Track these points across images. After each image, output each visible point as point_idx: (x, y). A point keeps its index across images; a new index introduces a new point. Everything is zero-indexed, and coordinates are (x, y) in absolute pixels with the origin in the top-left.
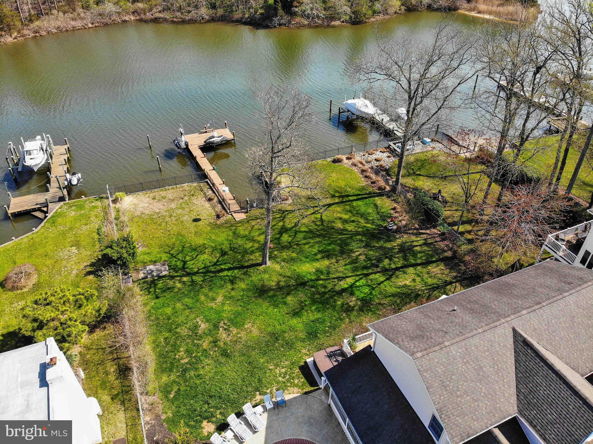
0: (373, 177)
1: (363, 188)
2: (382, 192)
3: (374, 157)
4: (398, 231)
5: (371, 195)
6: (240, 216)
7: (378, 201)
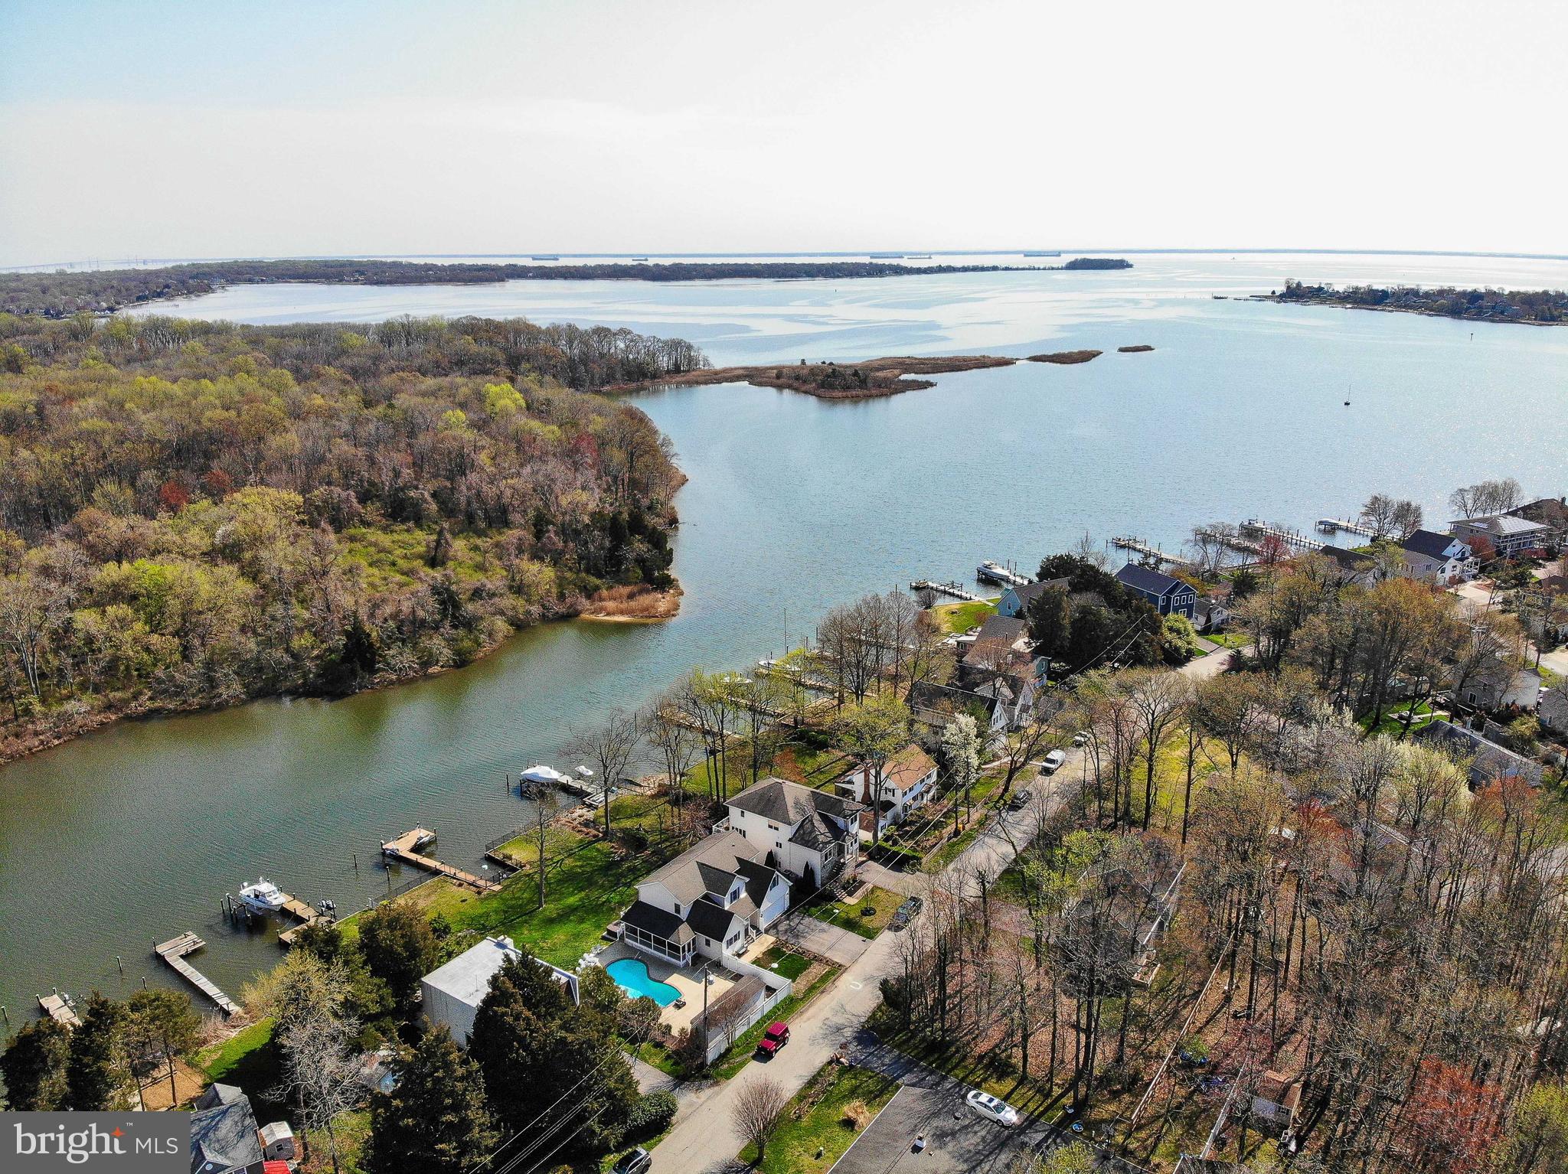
0: (584, 829)
1: (581, 841)
2: (597, 839)
3: (575, 815)
4: (622, 859)
5: (590, 843)
6: (497, 888)
7: (598, 846)
